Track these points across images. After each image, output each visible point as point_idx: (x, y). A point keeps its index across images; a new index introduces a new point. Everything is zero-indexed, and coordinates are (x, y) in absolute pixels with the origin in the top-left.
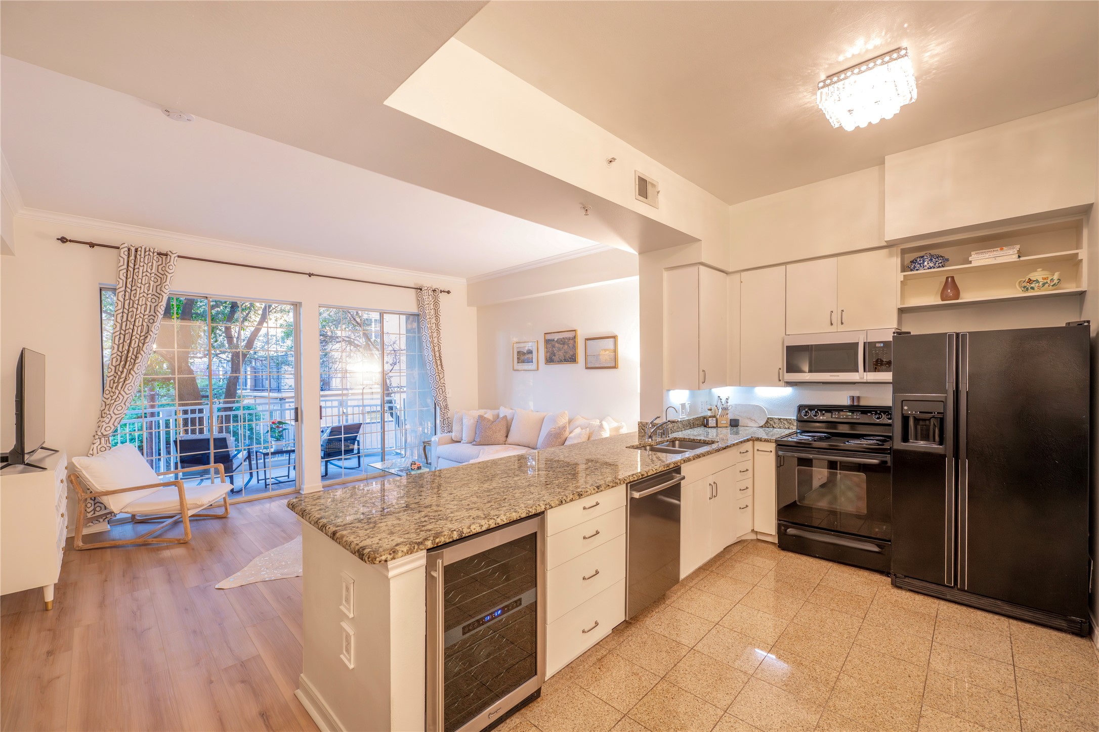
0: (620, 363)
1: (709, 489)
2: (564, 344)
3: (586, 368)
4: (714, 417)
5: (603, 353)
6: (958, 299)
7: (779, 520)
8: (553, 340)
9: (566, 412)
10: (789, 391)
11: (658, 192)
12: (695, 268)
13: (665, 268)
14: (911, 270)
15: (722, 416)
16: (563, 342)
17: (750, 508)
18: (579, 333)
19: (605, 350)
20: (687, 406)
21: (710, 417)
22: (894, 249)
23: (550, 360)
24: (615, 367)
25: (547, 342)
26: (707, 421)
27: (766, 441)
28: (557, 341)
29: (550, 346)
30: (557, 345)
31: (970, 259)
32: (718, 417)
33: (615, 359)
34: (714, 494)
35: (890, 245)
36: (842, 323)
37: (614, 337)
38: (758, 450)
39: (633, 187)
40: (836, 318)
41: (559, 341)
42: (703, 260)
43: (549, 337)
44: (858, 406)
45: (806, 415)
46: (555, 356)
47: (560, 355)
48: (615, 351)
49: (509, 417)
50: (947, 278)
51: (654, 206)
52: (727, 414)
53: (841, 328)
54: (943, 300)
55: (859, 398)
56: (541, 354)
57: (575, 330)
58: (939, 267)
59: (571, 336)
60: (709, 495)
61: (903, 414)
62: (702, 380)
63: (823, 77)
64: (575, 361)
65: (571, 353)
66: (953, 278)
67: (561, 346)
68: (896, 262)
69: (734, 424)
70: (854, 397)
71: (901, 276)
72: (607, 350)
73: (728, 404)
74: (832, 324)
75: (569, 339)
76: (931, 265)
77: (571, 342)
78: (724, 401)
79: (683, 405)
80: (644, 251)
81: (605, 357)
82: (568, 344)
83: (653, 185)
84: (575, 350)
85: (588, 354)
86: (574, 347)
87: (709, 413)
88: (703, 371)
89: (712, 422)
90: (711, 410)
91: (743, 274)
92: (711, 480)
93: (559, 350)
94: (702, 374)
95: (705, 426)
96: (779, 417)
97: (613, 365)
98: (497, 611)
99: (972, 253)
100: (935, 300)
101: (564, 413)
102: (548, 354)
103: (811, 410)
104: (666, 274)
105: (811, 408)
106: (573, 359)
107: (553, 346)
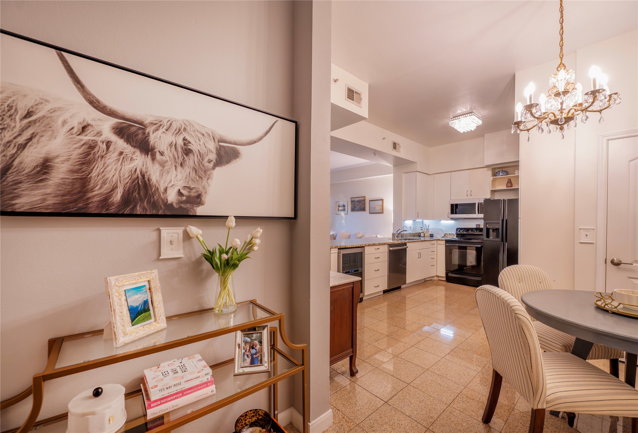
0: (385, 211)
1: (417, 254)
2: (360, 203)
3: (370, 213)
4: (423, 232)
5: (377, 207)
6: (512, 187)
7: (446, 271)
8: (355, 201)
9: (361, 232)
10: (452, 222)
11: (400, 147)
12: (415, 173)
13: (403, 173)
14: (496, 176)
15: (426, 232)
16: (359, 202)
17: (435, 266)
18: (367, 198)
19: (378, 206)
20: (412, 228)
21: (422, 232)
22: (489, 168)
23: (353, 210)
24: (382, 213)
25: (352, 201)
26: (420, 234)
27: (442, 240)
28: (356, 201)
29: (353, 203)
30: (356, 203)
31: (515, 173)
32: (425, 233)
33: (383, 209)
34: (420, 257)
35: (487, 167)
36: (471, 195)
37: (382, 200)
38: (439, 244)
39: (391, 146)
40: (469, 194)
41: (357, 201)
42: (417, 170)
43: (353, 199)
44: (479, 228)
45: (459, 232)
46: (355, 208)
47: (358, 207)
48: (382, 206)
49: (334, 235)
50: (508, 179)
51: (399, 152)
52: (429, 232)
53: (471, 197)
54: (507, 187)
55: (479, 225)
56: (349, 207)
57: (365, 197)
58: (505, 175)
59: (363, 199)
60: (418, 257)
61: (487, 228)
62: (417, 216)
63: (452, 117)
64: (365, 210)
65: (363, 207)
66: (510, 179)
67: (359, 203)
68: (490, 173)
69: (432, 236)
70: (477, 225)
71: (492, 178)
72: (379, 205)
73: (429, 227)
74: (467, 196)
75: (362, 200)
76: (502, 174)
77: (363, 202)
78: (427, 226)
79: (410, 227)
80: (395, 166)
81: (378, 209)
82: (362, 203)
83: (398, 144)
84: (365, 205)
85: (371, 207)
86: (364, 204)
87: (421, 231)
88: (418, 213)
89: (422, 235)
90: (422, 230)
91: (435, 175)
92: (419, 251)
93: (358, 205)
94: (417, 214)
95: (419, 236)
96: (450, 233)
97: (381, 212)
98: (353, 271)
99: (516, 171)
100: (504, 187)
101: (360, 232)
102: (352, 207)
103: (461, 230)
104: (404, 175)
105: (461, 229)
106: (364, 209)
107: (355, 204)
